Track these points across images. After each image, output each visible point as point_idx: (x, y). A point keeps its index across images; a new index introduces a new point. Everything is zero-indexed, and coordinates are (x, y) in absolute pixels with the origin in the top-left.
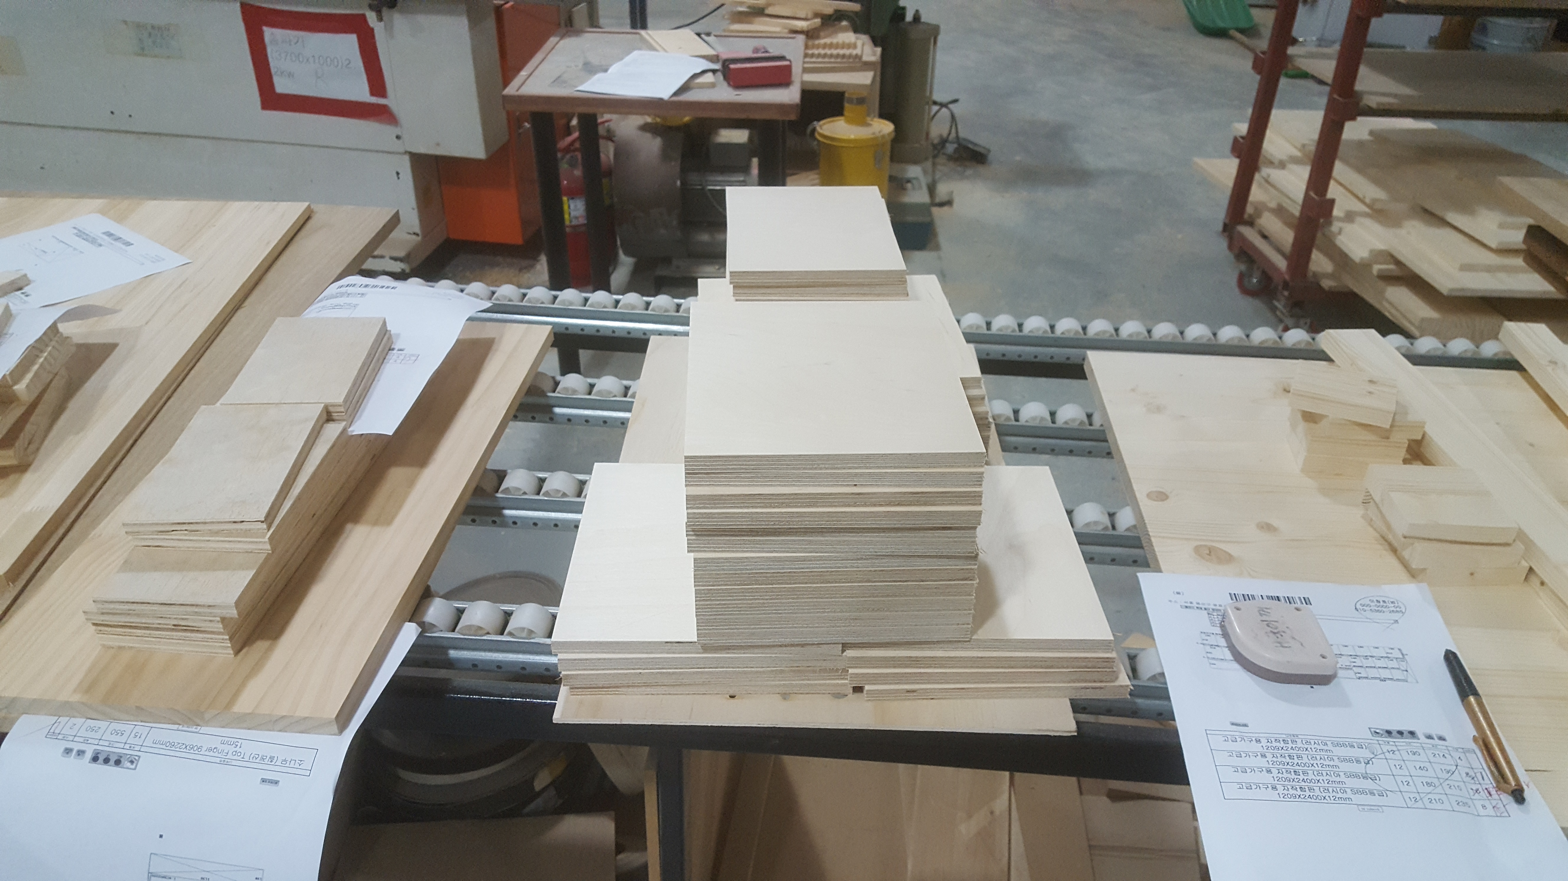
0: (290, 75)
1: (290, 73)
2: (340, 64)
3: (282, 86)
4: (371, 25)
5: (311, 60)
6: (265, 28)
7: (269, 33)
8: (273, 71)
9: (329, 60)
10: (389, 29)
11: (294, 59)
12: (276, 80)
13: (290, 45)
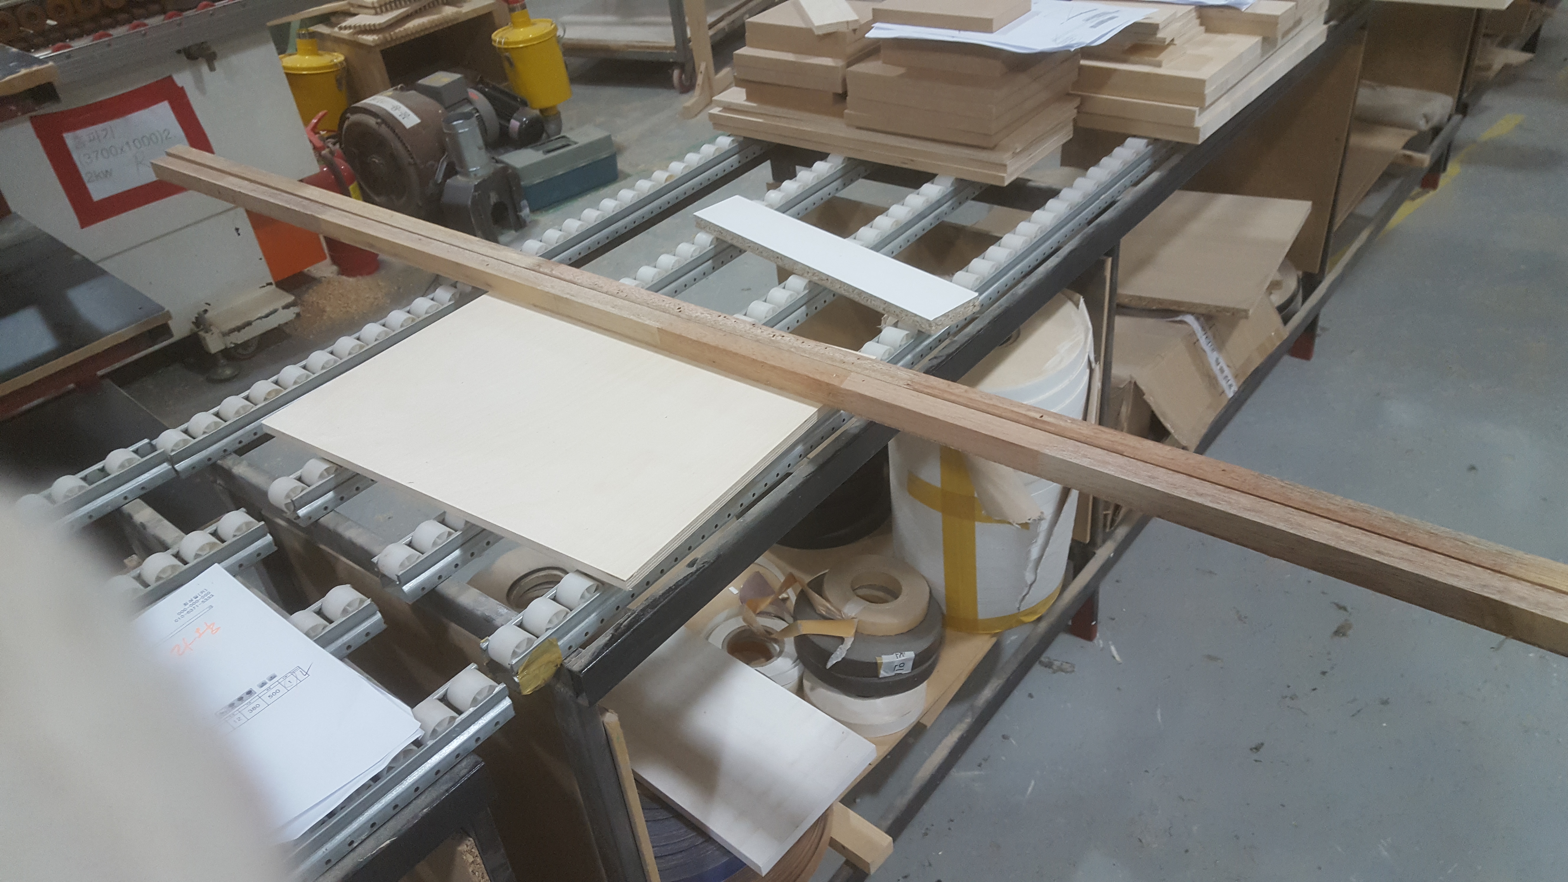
0: (107, 174)
1: (107, 171)
2: (160, 139)
3: (98, 191)
4: (180, 84)
5: (126, 148)
6: (65, 135)
7: (69, 138)
8: (85, 178)
9: (145, 139)
10: (199, 81)
11: (106, 154)
12: (90, 187)
13: (100, 141)
